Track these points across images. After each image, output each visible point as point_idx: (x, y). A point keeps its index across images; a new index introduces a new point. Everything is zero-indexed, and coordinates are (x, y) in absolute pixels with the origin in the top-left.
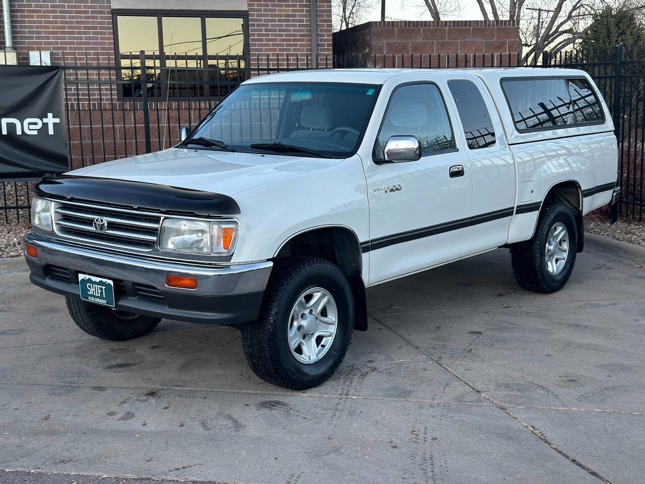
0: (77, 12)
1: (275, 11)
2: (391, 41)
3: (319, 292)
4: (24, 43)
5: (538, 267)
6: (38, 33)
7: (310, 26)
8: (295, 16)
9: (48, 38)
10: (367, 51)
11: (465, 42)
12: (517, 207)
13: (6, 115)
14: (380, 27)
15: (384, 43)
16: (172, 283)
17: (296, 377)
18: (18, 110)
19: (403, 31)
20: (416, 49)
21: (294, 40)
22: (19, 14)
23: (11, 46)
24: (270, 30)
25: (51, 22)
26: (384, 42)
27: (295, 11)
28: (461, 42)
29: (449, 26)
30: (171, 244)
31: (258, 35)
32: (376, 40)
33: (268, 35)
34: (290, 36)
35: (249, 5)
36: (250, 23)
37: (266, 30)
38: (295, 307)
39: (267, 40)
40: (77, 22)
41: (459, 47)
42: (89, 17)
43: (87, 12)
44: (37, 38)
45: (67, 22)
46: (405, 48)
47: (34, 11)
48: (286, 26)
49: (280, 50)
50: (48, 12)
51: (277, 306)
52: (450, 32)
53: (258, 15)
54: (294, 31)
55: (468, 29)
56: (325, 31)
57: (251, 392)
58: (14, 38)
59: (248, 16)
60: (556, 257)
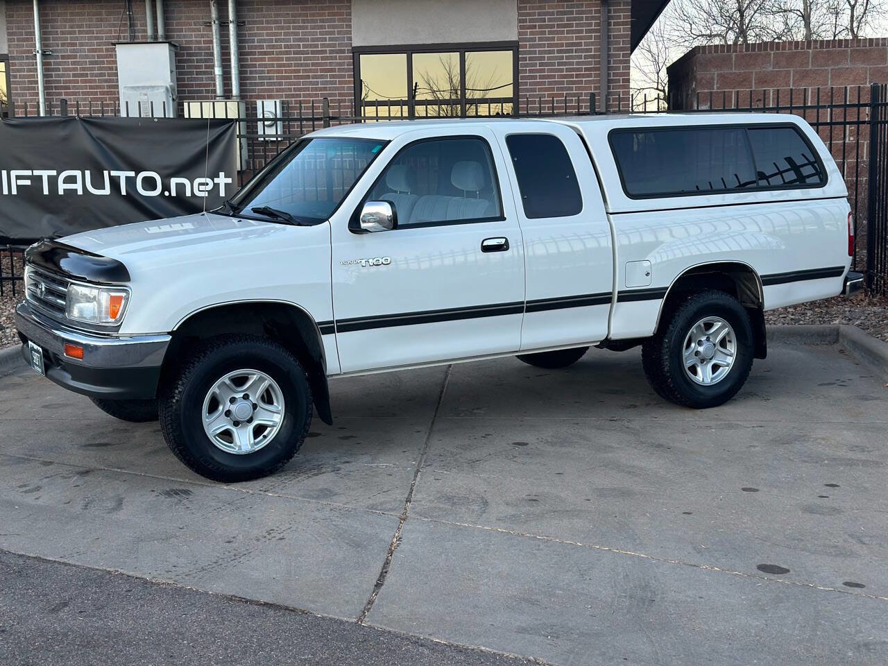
0: (313, 52)
1: (553, 39)
2: (725, 71)
3: (254, 374)
4: (254, 91)
5: (668, 372)
6: (270, 78)
7: (599, 56)
8: (580, 44)
9: (280, 84)
10: (694, 86)
11: (839, 69)
12: (619, 292)
13: (177, 174)
14: (710, 52)
15: (716, 75)
16: (69, 353)
17: (210, 466)
18: (189, 168)
19: (743, 56)
20: (762, 81)
21: (577, 76)
22: (249, 57)
23: (238, 94)
24: (547, 65)
25: (284, 65)
26: (716, 73)
27: (581, 38)
28: (832, 69)
29: (814, 48)
30: (75, 313)
31: (531, 71)
32: (704, 71)
33: (543, 71)
34: (573, 70)
35: (520, 34)
36: (520, 56)
37: (541, 65)
38: (214, 389)
39: (541, 77)
40: (313, 64)
41: (830, 77)
42: (327, 58)
43: (325, 52)
44: (268, 84)
45: (301, 65)
46: (745, 80)
47: (265, 53)
48: (567, 58)
49: (558, 89)
50: (281, 53)
51: (183, 384)
52: (815, 56)
53: (531, 46)
54: (578, 63)
55: (844, 50)
56: (621, 62)
57: (179, 480)
58: (242, 85)
59: (518, 47)
60: (714, 362)
